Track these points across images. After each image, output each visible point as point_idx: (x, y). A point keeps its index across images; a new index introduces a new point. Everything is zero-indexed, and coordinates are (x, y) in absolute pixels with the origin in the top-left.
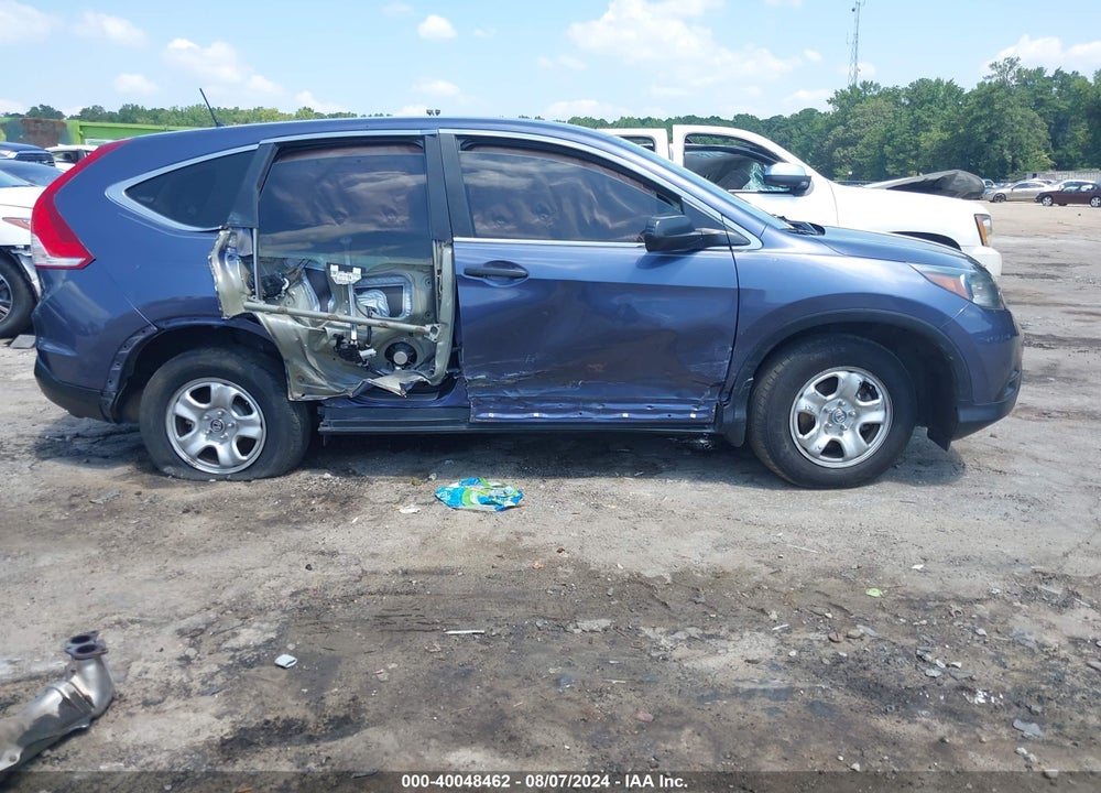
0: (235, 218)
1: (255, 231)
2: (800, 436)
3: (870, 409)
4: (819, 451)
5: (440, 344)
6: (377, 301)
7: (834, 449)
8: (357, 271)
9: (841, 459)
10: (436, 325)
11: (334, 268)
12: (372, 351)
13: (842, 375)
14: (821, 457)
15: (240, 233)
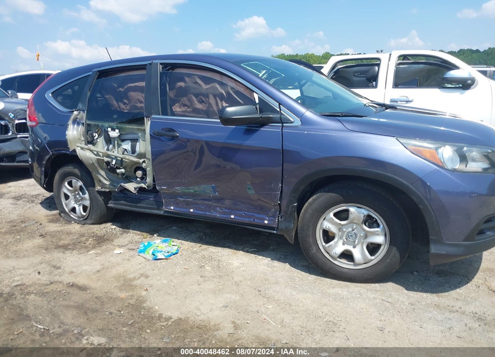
0: (80, 106)
1: (86, 111)
2: (324, 244)
3: (374, 234)
4: (337, 255)
5: (148, 169)
6: (127, 146)
7: (347, 256)
8: (117, 131)
9: (352, 263)
10: (145, 159)
11: (109, 129)
12: (123, 170)
13: (352, 210)
14: (338, 259)
15: (81, 112)
